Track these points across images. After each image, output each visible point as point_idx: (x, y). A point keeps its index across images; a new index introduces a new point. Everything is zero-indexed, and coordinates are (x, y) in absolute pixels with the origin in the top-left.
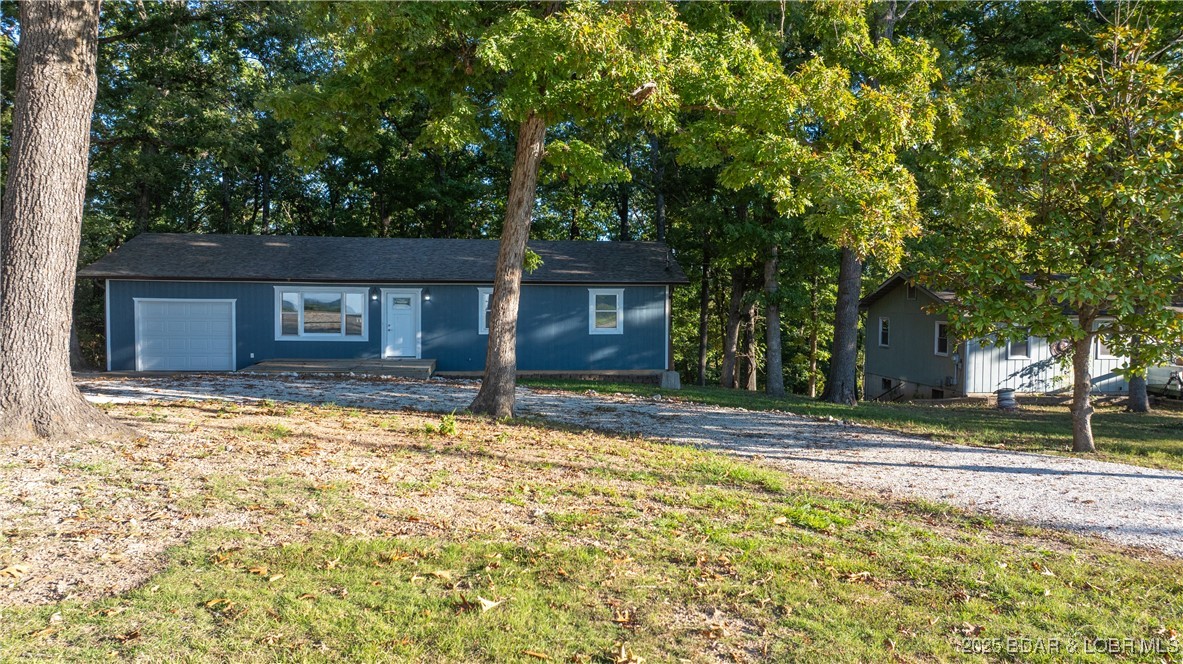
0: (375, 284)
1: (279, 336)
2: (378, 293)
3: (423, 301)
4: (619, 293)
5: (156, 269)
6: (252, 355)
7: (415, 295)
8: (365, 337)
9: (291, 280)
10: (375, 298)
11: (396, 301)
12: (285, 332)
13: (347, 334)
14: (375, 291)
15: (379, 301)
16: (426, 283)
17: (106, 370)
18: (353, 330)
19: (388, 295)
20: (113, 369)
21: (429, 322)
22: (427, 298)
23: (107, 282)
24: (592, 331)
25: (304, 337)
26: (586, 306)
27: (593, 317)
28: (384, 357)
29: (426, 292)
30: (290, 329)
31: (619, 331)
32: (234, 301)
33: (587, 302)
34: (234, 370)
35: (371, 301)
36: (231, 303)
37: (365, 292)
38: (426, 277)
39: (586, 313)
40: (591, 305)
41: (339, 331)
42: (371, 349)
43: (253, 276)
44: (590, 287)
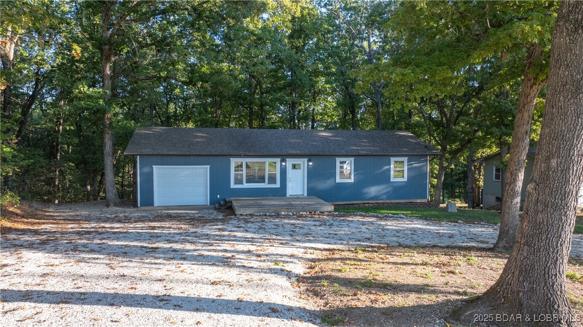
0: (284, 157)
1: (233, 186)
2: (285, 162)
3: (308, 165)
4: (405, 159)
5: (166, 149)
6: (218, 196)
7: (303, 162)
8: (278, 185)
9: (244, 155)
10: (284, 164)
11: (294, 167)
12: (236, 183)
13: (269, 183)
14: (283, 160)
15: (286, 166)
16: (310, 156)
17: (137, 207)
18: (272, 179)
19: (290, 162)
20: (141, 205)
21: (312, 175)
22: (311, 164)
23: (138, 157)
24: (392, 180)
25: (246, 185)
26: (389, 167)
27: (392, 172)
28: (288, 195)
29: (309, 161)
30: (238, 181)
31: (405, 179)
32: (208, 167)
33: (390, 165)
34: (209, 204)
35: (281, 165)
36: (207, 168)
37: (278, 160)
38: (309, 153)
39: (389, 170)
40: (392, 166)
41: (264, 182)
42: (281, 191)
43: (222, 153)
44: (392, 157)
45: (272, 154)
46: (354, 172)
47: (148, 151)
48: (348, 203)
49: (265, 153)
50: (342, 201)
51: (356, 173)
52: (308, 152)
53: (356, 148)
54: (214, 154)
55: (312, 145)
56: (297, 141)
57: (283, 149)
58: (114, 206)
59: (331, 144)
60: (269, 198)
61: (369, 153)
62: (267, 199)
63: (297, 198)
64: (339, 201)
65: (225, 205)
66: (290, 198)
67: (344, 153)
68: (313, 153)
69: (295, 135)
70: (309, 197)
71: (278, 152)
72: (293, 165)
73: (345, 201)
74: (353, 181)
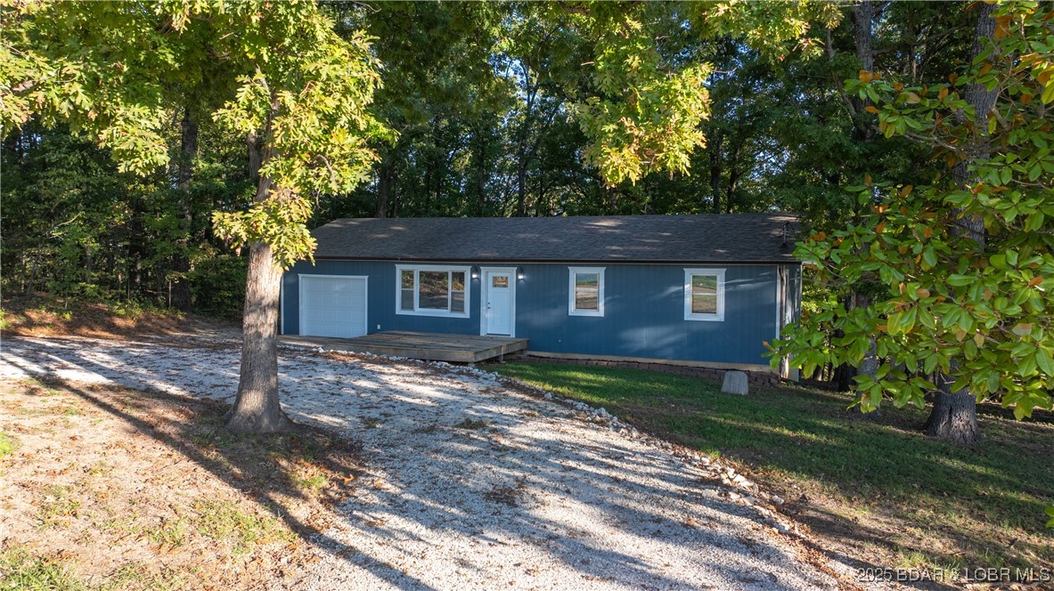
0: (477, 263)
1: (399, 311)
2: (478, 272)
3: (518, 280)
4: (720, 272)
6: (379, 327)
7: (510, 273)
8: (466, 314)
9: (401, 259)
10: (476, 276)
12: (403, 307)
13: (453, 310)
14: (474, 270)
15: (479, 279)
16: (521, 263)
17: (281, 334)
18: (458, 306)
19: (488, 274)
20: (285, 334)
21: (525, 299)
22: (521, 277)
24: (688, 317)
25: (418, 311)
26: (681, 288)
27: (688, 301)
28: (483, 334)
29: (520, 271)
31: (720, 317)
32: (366, 277)
33: (682, 283)
35: (472, 279)
36: (364, 279)
37: (467, 269)
38: (519, 257)
39: (681, 295)
40: (688, 287)
41: (445, 308)
42: (471, 326)
44: (687, 267)
46: (605, 297)
51: (608, 298)
52: (516, 255)
64: (575, 352)
66: (485, 339)
68: (527, 256)
71: (468, 255)
72: (495, 279)
73: (588, 354)
74: (603, 315)
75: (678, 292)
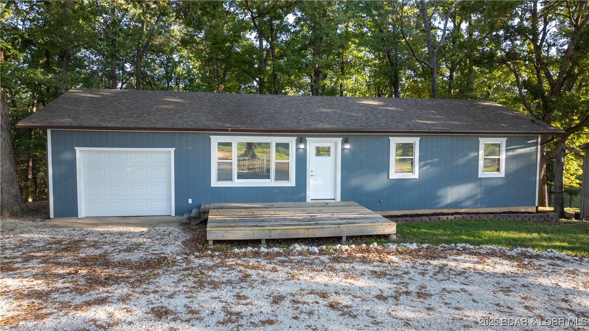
0: (302, 135)
1: (215, 183)
2: (305, 142)
3: (343, 149)
4: (503, 141)
5: (97, 119)
6: (190, 201)
7: (335, 144)
8: (292, 183)
9: (232, 131)
10: (302, 146)
11: (319, 152)
12: (220, 179)
13: (277, 179)
14: (301, 140)
15: (305, 150)
16: (346, 134)
17: (49, 218)
18: (282, 174)
19: (312, 144)
20: (56, 216)
21: (349, 166)
22: (347, 146)
23: (49, 132)
24: (482, 174)
25: (237, 183)
26: (477, 153)
27: (481, 163)
28: (308, 200)
29: (345, 141)
30: (225, 175)
31: (502, 174)
32: (173, 150)
33: (478, 151)
34: (173, 214)
35: (297, 149)
36: (170, 152)
37: (292, 141)
38: (345, 128)
39: (476, 159)
40: (481, 153)
41: (268, 177)
42: (297, 194)
43: (194, 126)
44: (481, 137)
45: (282, 129)
46: (419, 162)
47: (67, 121)
48: (408, 212)
49: (270, 127)
50: (399, 210)
51: (422, 163)
52: (342, 127)
53: (422, 121)
54: (180, 127)
55: (349, 116)
56: (325, 110)
57: (302, 122)
58: (9, 217)
59: (380, 116)
60: (276, 204)
61: (446, 129)
62: (272, 207)
63: (324, 205)
64: (393, 210)
65: (198, 218)
66: (312, 206)
67: (403, 127)
68: (352, 127)
69: (321, 102)
70: (345, 203)
71: (294, 126)
72: (318, 148)
73: (404, 210)
74: (417, 177)
75: (475, 157)
